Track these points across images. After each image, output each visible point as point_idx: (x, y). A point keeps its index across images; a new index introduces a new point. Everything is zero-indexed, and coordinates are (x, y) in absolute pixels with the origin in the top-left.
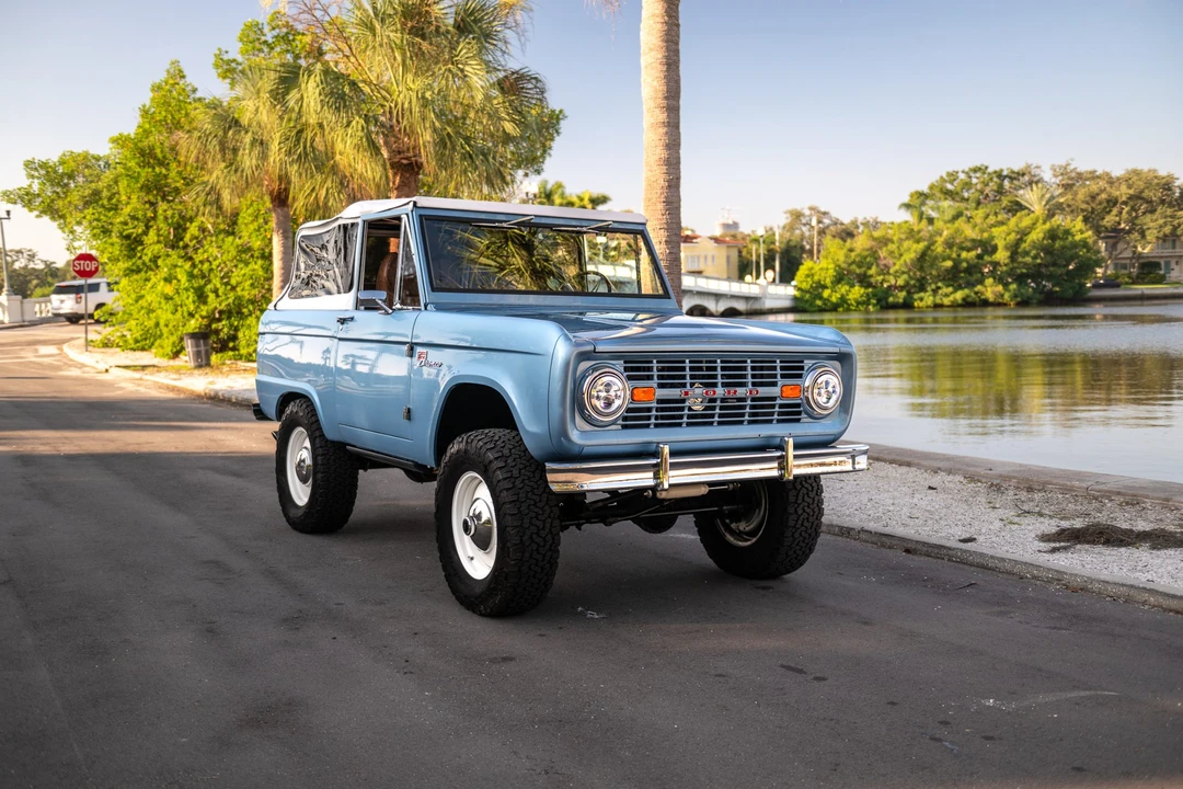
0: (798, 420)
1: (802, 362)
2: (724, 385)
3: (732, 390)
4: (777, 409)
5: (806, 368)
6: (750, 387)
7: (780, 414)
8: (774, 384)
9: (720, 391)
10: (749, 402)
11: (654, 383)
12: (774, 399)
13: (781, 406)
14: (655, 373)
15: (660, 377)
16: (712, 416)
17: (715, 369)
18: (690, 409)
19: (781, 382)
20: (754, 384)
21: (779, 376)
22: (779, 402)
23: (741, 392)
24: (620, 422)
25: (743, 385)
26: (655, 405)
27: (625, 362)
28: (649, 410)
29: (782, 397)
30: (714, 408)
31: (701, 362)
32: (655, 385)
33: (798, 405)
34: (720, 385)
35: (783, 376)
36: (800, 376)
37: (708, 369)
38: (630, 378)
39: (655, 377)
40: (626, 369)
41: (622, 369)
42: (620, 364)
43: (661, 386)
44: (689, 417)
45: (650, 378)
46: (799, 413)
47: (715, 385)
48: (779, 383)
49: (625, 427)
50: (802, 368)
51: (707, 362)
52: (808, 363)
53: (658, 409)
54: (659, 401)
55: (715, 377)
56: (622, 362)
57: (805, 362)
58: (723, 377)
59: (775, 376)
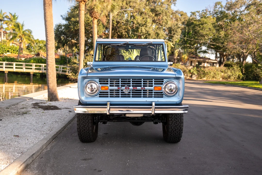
0: (162, 97)
1: (163, 80)
2: (132, 86)
4: (153, 93)
5: (164, 82)
6: (142, 87)
7: (154, 95)
8: (152, 86)
9: (131, 88)
10: (142, 91)
12: (152, 90)
13: (155, 93)
14: (109, 82)
16: (130, 95)
18: (122, 92)
19: (154, 85)
20: (144, 86)
21: (153, 84)
23: (139, 88)
24: (98, 95)
25: (141, 86)
26: (109, 91)
27: (99, 79)
28: (108, 92)
29: (155, 90)
30: (130, 93)
31: (127, 79)
32: (109, 86)
33: (162, 93)
34: (131, 86)
35: (155, 84)
36: (162, 84)
37: (129, 81)
38: (100, 84)
39: (109, 84)
40: (99, 81)
41: (98, 81)
42: (98, 80)
43: (110, 86)
44: (122, 95)
45: (108, 84)
46: (163, 95)
47: (130, 86)
48: (153, 86)
49: (100, 97)
50: (163, 82)
51: (128, 79)
52: (165, 80)
53: (110, 92)
54: (110, 90)
55: (130, 84)
56: (98, 79)
57: (164, 80)
58: (132, 84)
59: (152, 84)
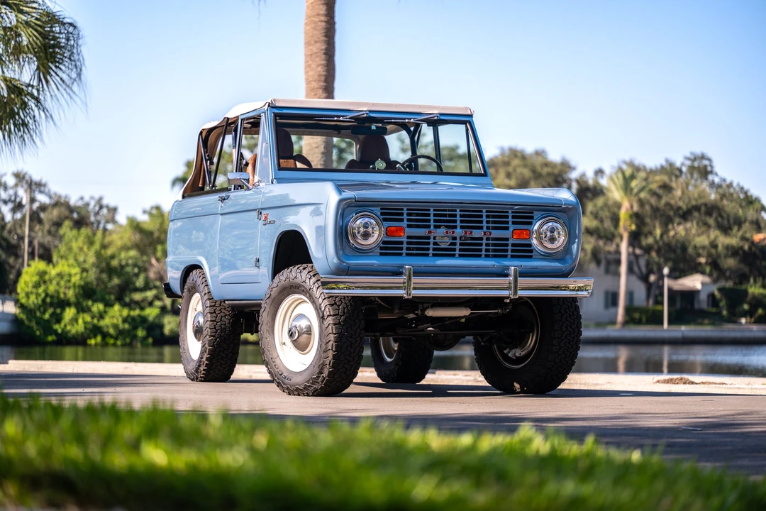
0: (531, 257)
1: (532, 213)
2: (462, 227)
3: (468, 231)
4: (510, 247)
5: (535, 218)
7: (513, 251)
8: (507, 228)
9: (459, 232)
10: (484, 241)
11: (405, 224)
12: (506, 239)
13: (513, 245)
14: (405, 217)
15: (408, 220)
16: (455, 250)
17: (455, 216)
18: (435, 244)
19: (512, 227)
20: (488, 228)
21: (510, 223)
22: (511, 242)
23: (477, 233)
24: (378, 250)
25: (481, 228)
26: (405, 239)
27: (381, 209)
28: (402, 243)
29: (513, 238)
30: (455, 244)
31: (445, 210)
32: (405, 226)
33: (530, 245)
34: (458, 228)
35: (514, 223)
36: (530, 224)
37: (450, 216)
38: (385, 220)
39: (405, 220)
40: (382, 214)
41: (379, 214)
42: (378, 211)
43: (409, 226)
44: (434, 249)
45: (402, 220)
46: (531, 251)
47: (455, 227)
48: (510, 228)
49: (381, 254)
50: (532, 218)
51: (449, 211)
52: (536, 214)
53: (408, 243)
54: (408, 237)
55: (455, 221)
56: (379, 209)
57: (535, 212)
58: (461, 221)
59: (508, 223)
